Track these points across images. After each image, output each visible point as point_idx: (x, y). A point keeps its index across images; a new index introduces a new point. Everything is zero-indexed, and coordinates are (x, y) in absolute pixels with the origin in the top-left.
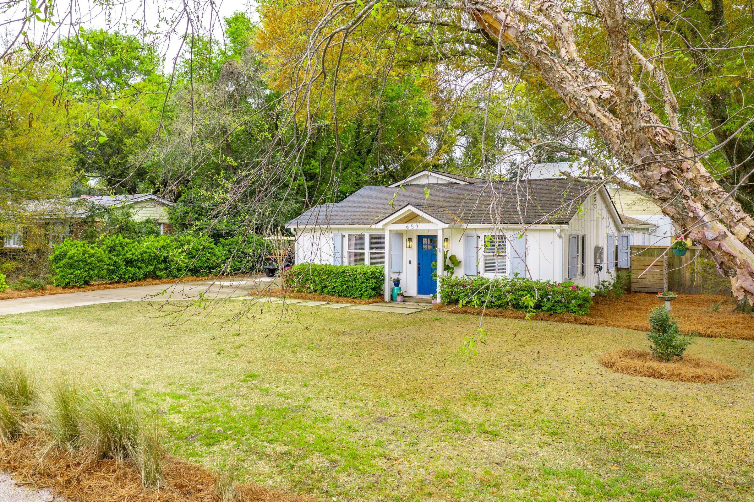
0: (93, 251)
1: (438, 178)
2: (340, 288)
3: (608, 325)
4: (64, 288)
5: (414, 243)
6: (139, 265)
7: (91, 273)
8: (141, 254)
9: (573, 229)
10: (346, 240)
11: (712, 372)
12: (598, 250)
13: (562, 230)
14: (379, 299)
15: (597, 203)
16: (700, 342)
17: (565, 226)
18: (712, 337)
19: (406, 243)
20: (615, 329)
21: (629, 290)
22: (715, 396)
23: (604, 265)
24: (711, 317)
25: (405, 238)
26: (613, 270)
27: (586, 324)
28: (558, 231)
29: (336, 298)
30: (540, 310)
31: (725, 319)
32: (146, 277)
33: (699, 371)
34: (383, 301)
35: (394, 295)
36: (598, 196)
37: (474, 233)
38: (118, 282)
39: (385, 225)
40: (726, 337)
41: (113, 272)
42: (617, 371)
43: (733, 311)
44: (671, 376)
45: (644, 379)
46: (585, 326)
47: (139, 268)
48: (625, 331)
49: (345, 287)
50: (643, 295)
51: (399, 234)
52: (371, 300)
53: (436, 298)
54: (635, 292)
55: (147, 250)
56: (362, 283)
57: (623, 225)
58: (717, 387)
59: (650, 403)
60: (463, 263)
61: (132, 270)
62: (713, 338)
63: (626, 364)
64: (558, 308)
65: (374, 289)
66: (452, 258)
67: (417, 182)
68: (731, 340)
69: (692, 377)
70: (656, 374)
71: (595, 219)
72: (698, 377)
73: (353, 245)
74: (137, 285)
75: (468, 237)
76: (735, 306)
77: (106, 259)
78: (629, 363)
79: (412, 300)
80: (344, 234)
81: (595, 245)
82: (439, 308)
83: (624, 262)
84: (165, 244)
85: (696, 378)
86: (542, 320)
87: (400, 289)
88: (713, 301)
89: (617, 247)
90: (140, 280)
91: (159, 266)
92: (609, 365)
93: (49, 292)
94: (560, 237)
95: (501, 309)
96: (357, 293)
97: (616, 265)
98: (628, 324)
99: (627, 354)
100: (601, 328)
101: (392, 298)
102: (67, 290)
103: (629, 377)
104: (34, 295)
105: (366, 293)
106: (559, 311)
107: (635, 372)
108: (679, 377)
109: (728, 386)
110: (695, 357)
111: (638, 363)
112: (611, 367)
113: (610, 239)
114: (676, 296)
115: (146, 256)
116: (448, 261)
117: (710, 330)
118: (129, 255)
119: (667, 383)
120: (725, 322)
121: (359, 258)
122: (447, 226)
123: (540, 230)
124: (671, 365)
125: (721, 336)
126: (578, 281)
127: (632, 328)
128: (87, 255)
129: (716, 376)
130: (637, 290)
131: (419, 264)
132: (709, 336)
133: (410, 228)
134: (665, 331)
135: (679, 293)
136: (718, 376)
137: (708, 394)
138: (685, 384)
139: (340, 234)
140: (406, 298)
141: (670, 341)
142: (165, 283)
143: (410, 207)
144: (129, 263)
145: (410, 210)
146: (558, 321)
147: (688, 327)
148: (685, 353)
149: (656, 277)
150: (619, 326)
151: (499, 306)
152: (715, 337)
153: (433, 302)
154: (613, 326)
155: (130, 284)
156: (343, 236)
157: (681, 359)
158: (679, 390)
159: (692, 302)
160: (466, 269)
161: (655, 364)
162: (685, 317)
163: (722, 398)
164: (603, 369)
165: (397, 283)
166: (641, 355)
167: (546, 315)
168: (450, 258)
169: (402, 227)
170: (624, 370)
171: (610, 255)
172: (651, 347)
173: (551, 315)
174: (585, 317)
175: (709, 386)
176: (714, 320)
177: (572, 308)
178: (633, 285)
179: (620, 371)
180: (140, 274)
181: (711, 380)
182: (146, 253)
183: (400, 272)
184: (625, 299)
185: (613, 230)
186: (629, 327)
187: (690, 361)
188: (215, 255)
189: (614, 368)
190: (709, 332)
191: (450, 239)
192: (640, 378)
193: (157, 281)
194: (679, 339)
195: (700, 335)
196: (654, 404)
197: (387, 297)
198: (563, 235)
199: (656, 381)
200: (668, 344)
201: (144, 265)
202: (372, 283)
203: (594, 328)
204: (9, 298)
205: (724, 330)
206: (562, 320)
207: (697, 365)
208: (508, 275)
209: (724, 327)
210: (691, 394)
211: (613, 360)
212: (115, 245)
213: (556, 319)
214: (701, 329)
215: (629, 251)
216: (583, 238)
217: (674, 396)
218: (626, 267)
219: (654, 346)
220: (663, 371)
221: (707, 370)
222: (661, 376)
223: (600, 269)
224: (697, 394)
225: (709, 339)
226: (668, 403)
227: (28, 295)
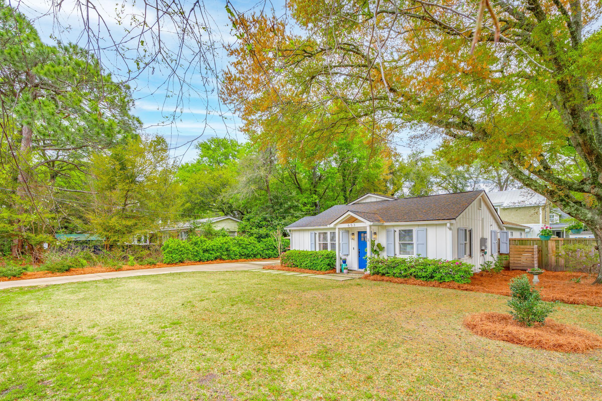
0: (183, 244)
1: (377, 198)
2: (309, 264)
3: (484, 291)
4: (167, 264)
5: (356, 237)
6: (211, 252)
7: (182, 256)
8: (212, 246)
9: (462, 224)
10: (317, 236)
11: (575, 340)
12: (483, 241)
13: (451, 224)
14: (332, 271)
15: (482, 208)
16: (564, 308)
17: (453, 221)
18: (574, 303)
19: (351, 237)
20: (490, 294)
21: (507, 268)
22: (582, 372)
23: (488, 251)
24: (574, 287)
25: (350, 233)
26: (496, 255)
27: (466, 290)
28: (448, 225)
29: (307, 271)
30: (433, 280)
31: (586, 290)
32: (216, 258)
33: (562, 339)
34: (335, 272)
35: (343, 269)
36: (483, 204)
37: (392, 229)
38: (199, 261)
39: (336, 225)
40: (588, 304)
41: (196, 256)
42: (477, 333)
43: (593, 284)
44: (530, 343)
45: (502, 343)
46: (466, 292)
47: (211, 254)
48: (497, 296)
49: (312, 264)
50: (518, 271)
51: (347, 231)
52: (327, 272)
53: (367, 271)
54: (513, 270)
55: (216, 244)
56: (322, 261)
57: (503, 225)
58: (584, 360)
59: (501, 376)
60: (386, 249)
61: (207, 255)
62: (576, 305)
63: (487, 328)
64: (446, 278)
65: (329, 265)
66: (379, 245)
67: (364, 201)
68: (594, 307)
69: (554, 345)
70: (515, 340)
71: (481, 219)
72: (560, 346)
73: (322, 239)
74: (210, 263)
75: (388, 231)
76: (594, 280)
77: (191, 249)
78: (490, 326)
79: (354, 272)
80: (316, 232)
81: (481, 237)
82: (366, 277)
83: (505, 249)
84: (227, 241)
85: (558, 347)
86: (434, 286)
87: (347, 265)
88: (574, 276)
89: (499, 239)
90: (212, 260)
91: (223, 253)
92: (471, 326)
93: (158, 266)
94: (450, 229)
95: (406, 279)
96: (319, 267)
97: (499, 252)
98: (501, 291)
99: (491, 318)
100: (478, 294)
101: (341, 271)
102: (169, 265)
103: (488, 340)
104: (149, 268)
105: (323, 268)
106: (447, 280)
107: (494, 336)
108: (540, 345)
109: (596, 358)
110: (558, 323)
111: (498, 327)
112: (473, 329)
113: (493, 234)
114: (543, 271)
115: (215, 248)
116: (375, 248)
117: (573, 298)
118: (205, 247)
119: (527, 351)
120: (586, 292)
121: (325, 247)
122: (372, 223)
123: (436, 225)
124: (531, 331)
125: (583, 304)
126: (466, 260)
127: (504, 295)
128: (179, 247)
129: (581, 346)
130: (514, 268)
131: (359, 250)
132: (571, 303)
133: (350, 226)
134: (526, 299)
135: (547, 270)
136: (584, 346)
137: (574, 369)
138: (545, 353)
139: (313, 232)
140: (350, 271)
141: (531, 308)
142: (227, 262)
143: (349, 213)
144: (206, 251)
145: (349, 215)
146: (445, 288)
147: (553, 295)
148: (546, 319)
149: (528, 259)
150: (493, 293)
151: (405, 276)
152: (578, 304)
153: (365, 273)
154: (488, 292)
155: (206, 262)
156: (315, 234)
157: (543, 324)
158: (538, 361)
159: (557, 277)
160: (388, 252)
161: (513, 329)
162: (550, 287)
163: (590, 374)
164: (464, 330)
165: (345, 262)
166: (504, 319)
167: (437, 283)
168: (377, 246)
169: (345, 226)
170: (484, 333)
171: (493, 245)
172: (512, 312)
173: (441, 283)
174: (466, 285)
175: (573, 357)
176: (576, 290)
177: (456, 278)
178: (511, 265)
179: (479, 333)
180: (212, 257)
181: (575, 349)
182: (215, 246)
183: (348, 255)
184: (504, 274)
185: (495, 228)
186: (501, 294)
187: (552, 327)
188: (257, 247)
189: (475, 330)
190: (571, 299)
191: (377, 233)
192: (498, 342)
193: (222, 261)
194: (539, 307)
195: (563, 301)
196: (506, 378)
197: (338, 270)
198: (452, 228)
199: (515, 347)
200: (529, 310)
201: (214, 252)
202: (327, 261)
203: (472, 293)
204: (133, 269)
205: (586, 299)
206: (449, 287)
207: (560, 331)
208: (415, 256)
209: (585, 296)
210: (552, 368)
211: (475, 323)
212: (198, 241)
213: (444, 286)
214: (564, 297)
215: (508, 242)
216: (470, 231)
217: (531, 368)
218: (507, 253)
219: (514, 312)
220: (522, 337)
221: (571, 339)
222: (519, 342)
223: (485, 253)
224: (559, 368)
225: (572, 305)
226: (523, 377)
227: (146, 267)
